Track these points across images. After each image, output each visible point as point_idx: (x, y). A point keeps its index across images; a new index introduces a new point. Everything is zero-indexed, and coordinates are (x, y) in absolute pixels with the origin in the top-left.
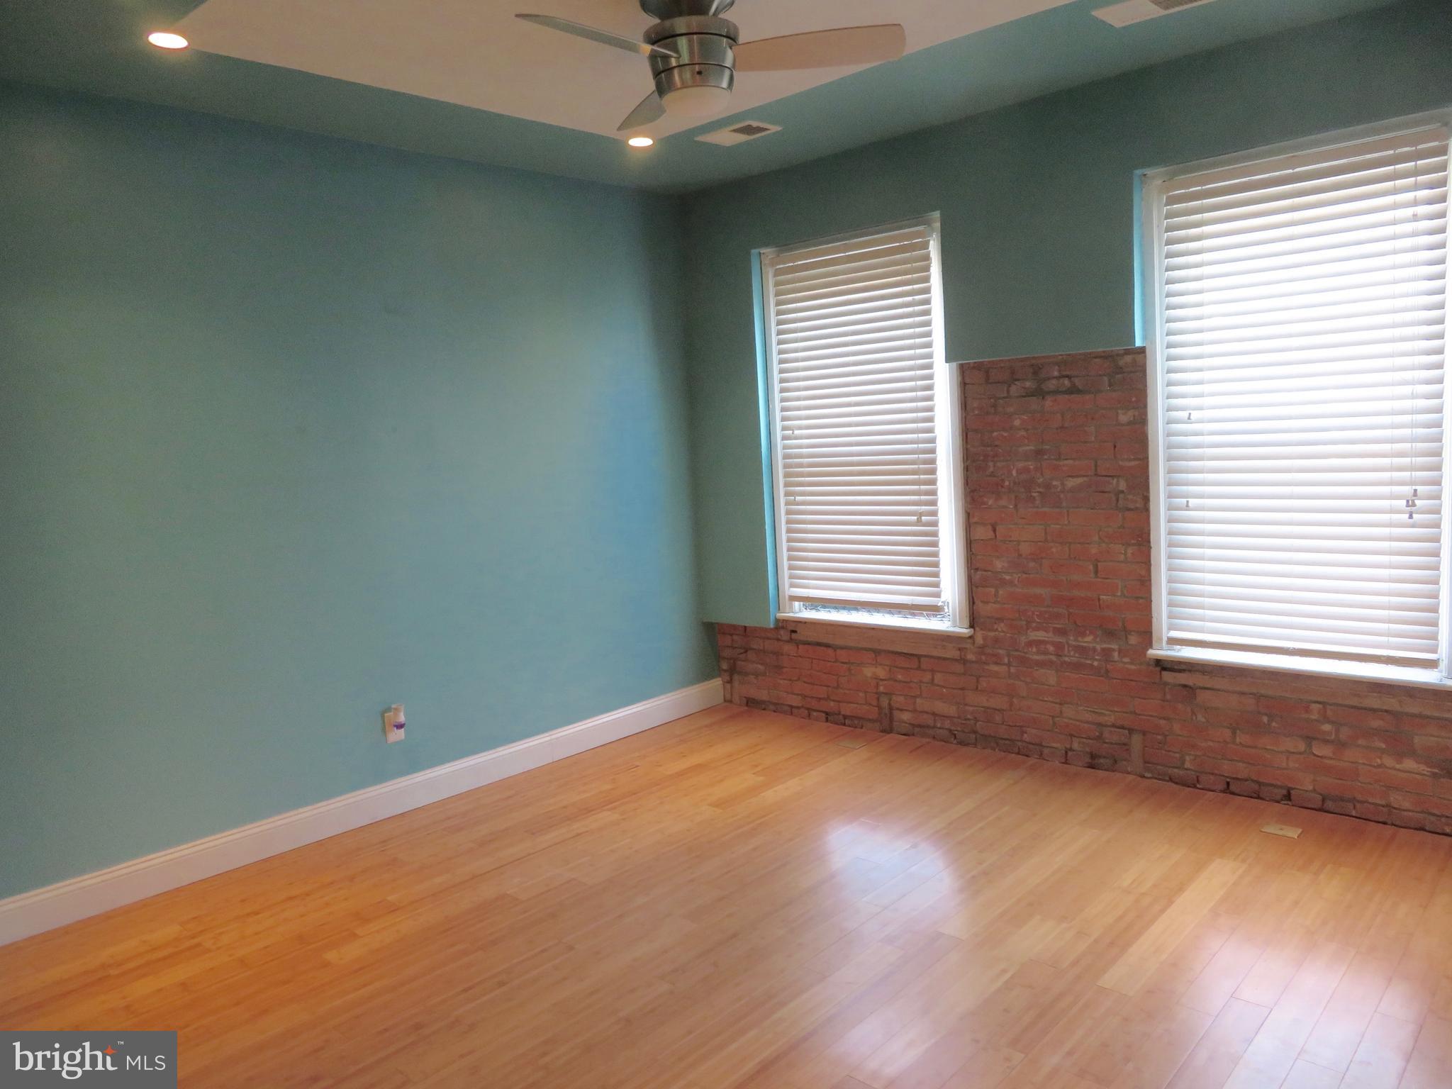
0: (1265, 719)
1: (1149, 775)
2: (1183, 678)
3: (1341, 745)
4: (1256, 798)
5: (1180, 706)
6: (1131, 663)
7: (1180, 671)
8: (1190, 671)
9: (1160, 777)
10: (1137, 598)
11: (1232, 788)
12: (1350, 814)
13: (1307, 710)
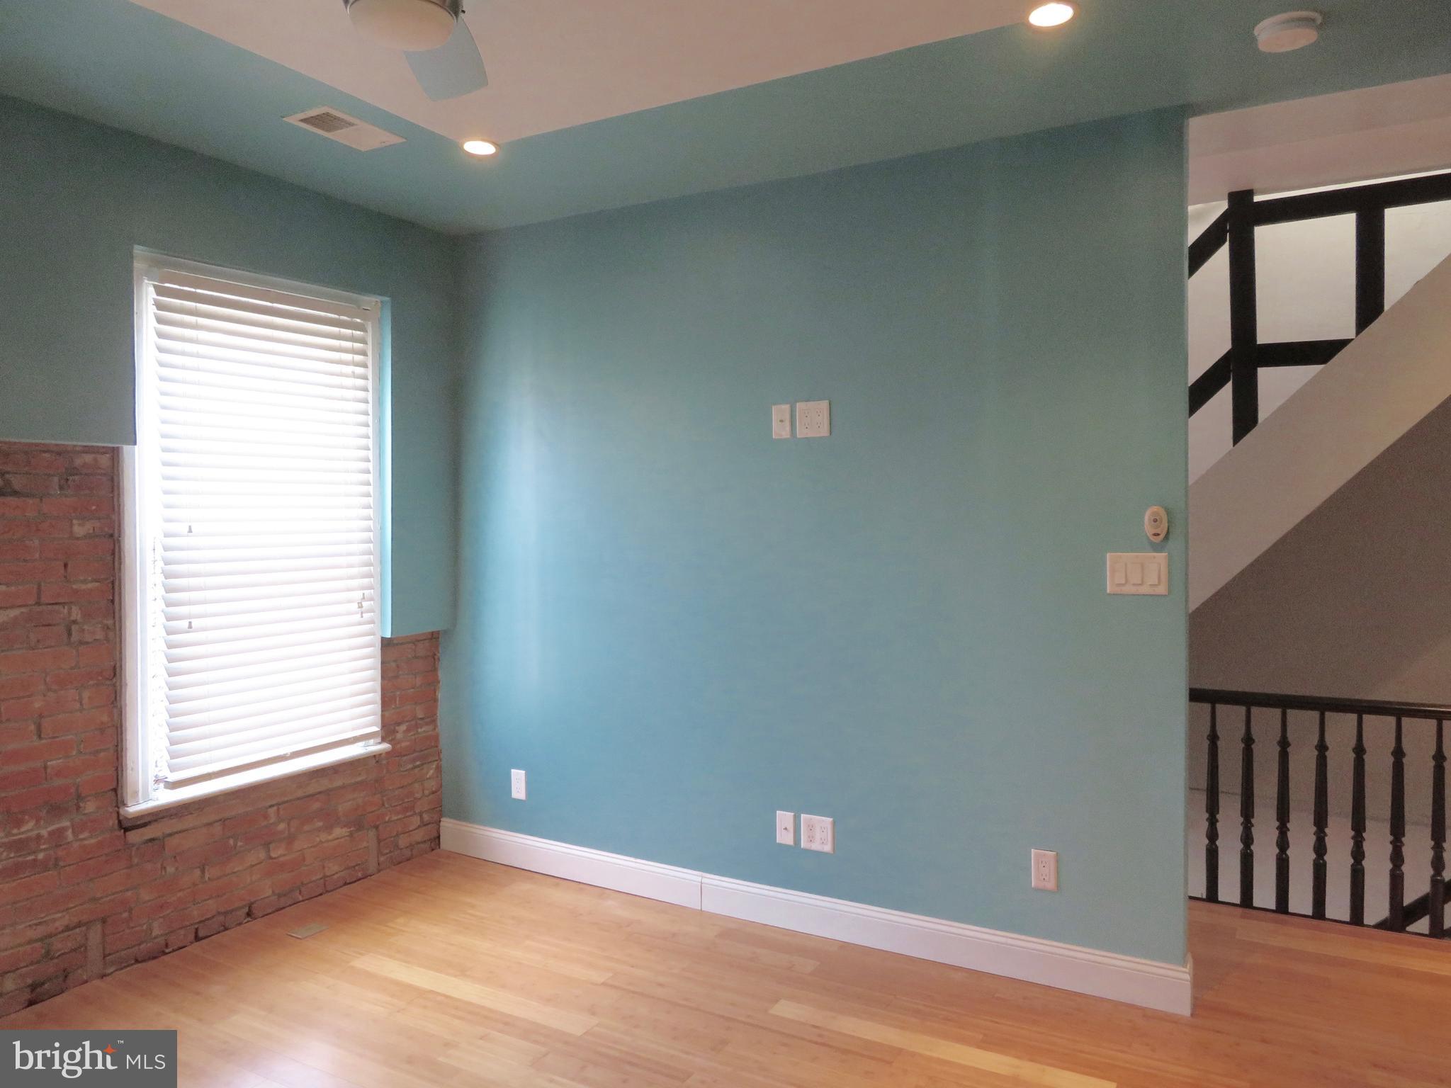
0: (231, 842)
1: (111, 970)
2: (148, 833)
3: (291, 839)
4: (224, 931)
5: (149, 866)
6: (91, 837)
7: (145, 825)
8: (156, 821)
9: (123, 965)
10: (97, 752)
11: (201, 934)
12: (298, 901)
13: (266, 817)
